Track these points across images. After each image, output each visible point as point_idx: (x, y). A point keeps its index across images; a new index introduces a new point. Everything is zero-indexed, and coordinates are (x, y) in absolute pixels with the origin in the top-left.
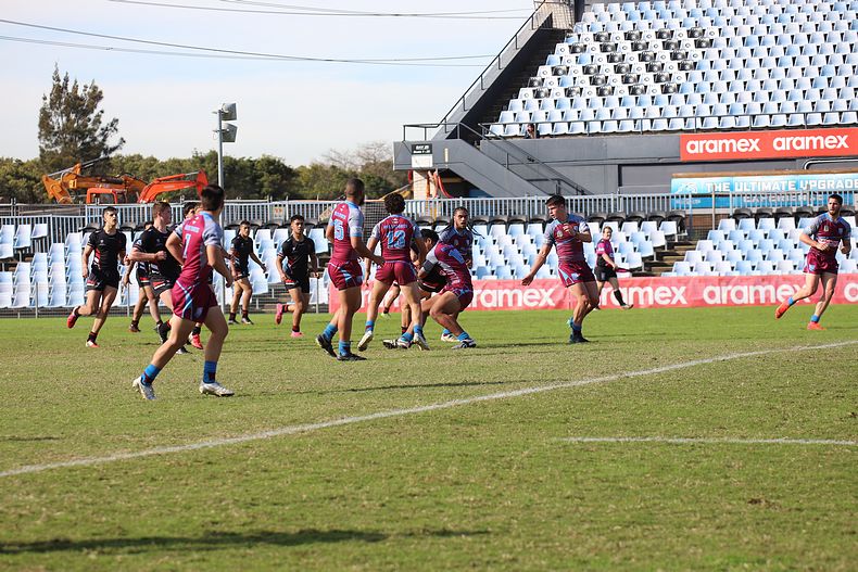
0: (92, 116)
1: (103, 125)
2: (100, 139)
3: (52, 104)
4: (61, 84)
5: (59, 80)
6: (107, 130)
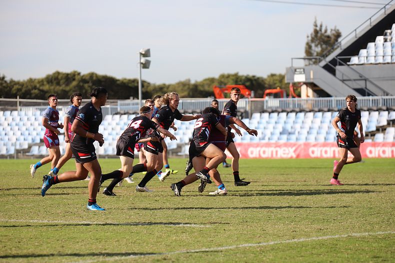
3: (313, 40)
4: (318, 29)
5: (316, 26)
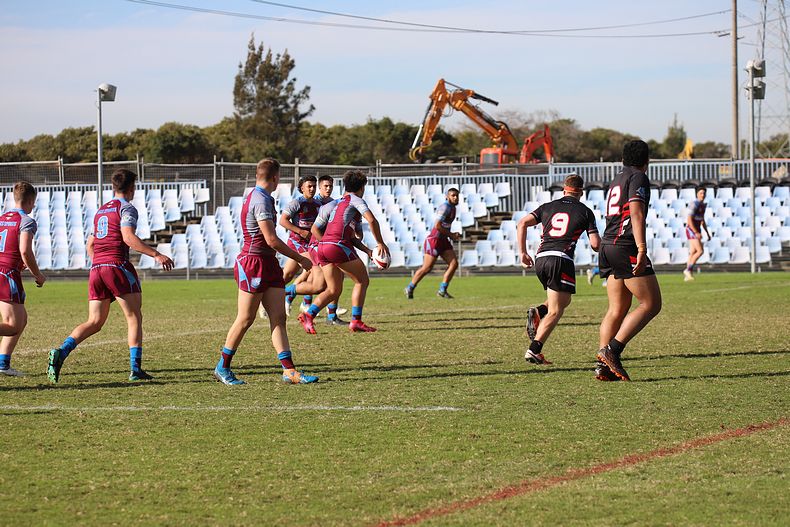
0: (285, 84)
1: (296, 92)
2: (292, 105)
3: (247, 72)
4: (256, 52)
5: (254, 49)
6: (299, 97)
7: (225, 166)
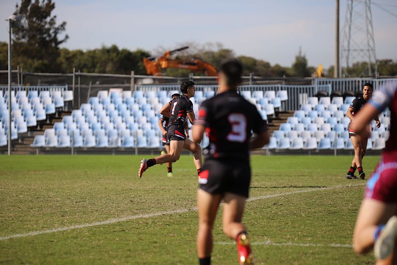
0: (48, 19)
1: (56, 26)
2: (53, 35)
6: (58, 29)
7: (81, 76)
